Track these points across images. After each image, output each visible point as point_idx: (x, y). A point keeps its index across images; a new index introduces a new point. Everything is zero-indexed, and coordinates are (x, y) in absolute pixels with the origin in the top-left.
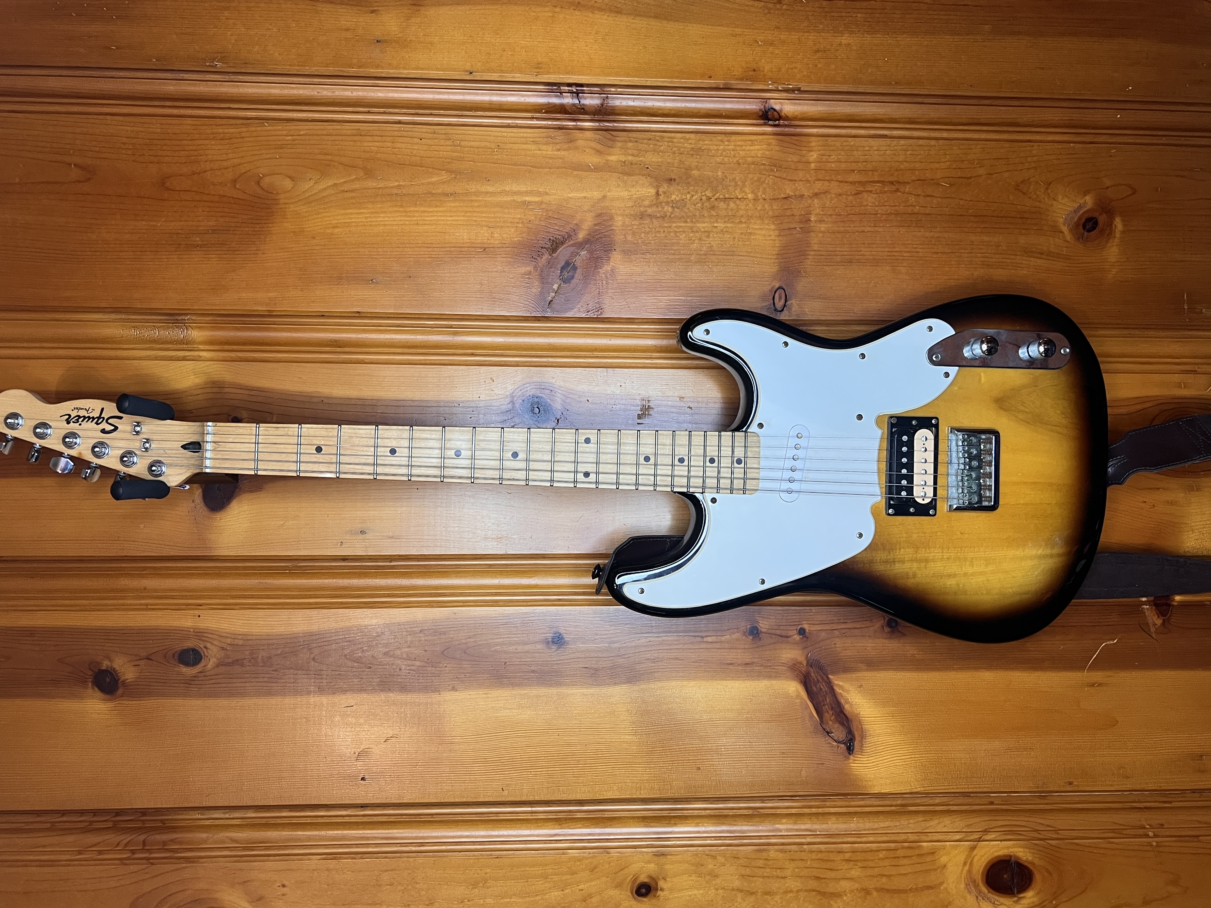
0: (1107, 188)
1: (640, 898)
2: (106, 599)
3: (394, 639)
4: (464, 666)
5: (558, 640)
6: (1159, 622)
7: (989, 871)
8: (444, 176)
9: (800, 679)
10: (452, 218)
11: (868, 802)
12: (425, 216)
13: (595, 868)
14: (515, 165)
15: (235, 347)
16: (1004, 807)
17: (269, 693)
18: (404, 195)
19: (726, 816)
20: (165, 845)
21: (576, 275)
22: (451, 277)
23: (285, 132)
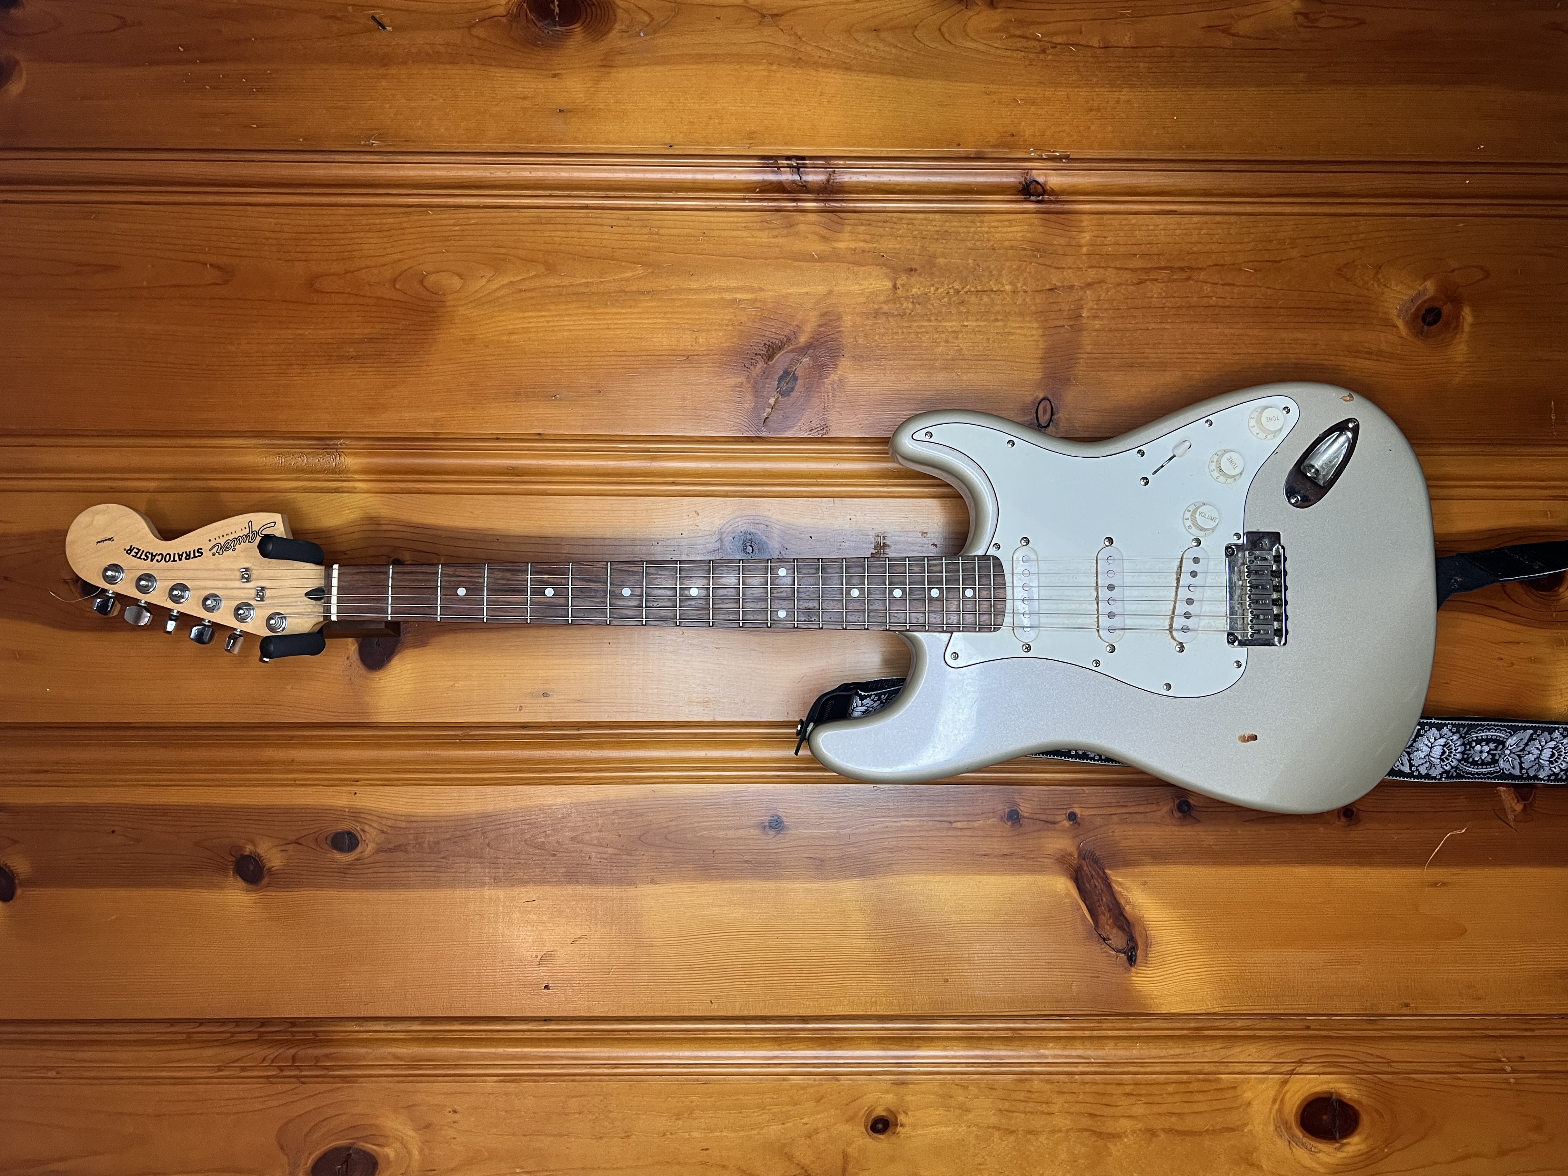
0: (1453, 271)
1: (876, 1135)
2: (248, 773)
3: (583, 821)
4: (665, 854)
5: (776, 825)
6: (1519, 807)
7: (1304, 1110)
8: (640, 271)
9: (1070, 875)
10: (650, 321)
11: (1153, 1024)
12: (616, 319)
13: (822, 1098)
14: (724, 255)
15: (396, 477)
16: (1323, 1033)
17: (437, 884)
18: (593, 293)
19: (980, 1038)
20: (317, 1061)
21: (797, 387)
22: (648, 391)
23: (452, 222)
